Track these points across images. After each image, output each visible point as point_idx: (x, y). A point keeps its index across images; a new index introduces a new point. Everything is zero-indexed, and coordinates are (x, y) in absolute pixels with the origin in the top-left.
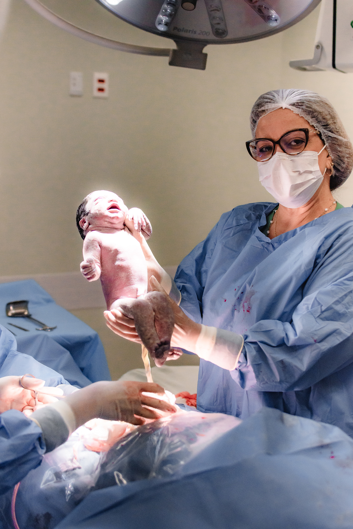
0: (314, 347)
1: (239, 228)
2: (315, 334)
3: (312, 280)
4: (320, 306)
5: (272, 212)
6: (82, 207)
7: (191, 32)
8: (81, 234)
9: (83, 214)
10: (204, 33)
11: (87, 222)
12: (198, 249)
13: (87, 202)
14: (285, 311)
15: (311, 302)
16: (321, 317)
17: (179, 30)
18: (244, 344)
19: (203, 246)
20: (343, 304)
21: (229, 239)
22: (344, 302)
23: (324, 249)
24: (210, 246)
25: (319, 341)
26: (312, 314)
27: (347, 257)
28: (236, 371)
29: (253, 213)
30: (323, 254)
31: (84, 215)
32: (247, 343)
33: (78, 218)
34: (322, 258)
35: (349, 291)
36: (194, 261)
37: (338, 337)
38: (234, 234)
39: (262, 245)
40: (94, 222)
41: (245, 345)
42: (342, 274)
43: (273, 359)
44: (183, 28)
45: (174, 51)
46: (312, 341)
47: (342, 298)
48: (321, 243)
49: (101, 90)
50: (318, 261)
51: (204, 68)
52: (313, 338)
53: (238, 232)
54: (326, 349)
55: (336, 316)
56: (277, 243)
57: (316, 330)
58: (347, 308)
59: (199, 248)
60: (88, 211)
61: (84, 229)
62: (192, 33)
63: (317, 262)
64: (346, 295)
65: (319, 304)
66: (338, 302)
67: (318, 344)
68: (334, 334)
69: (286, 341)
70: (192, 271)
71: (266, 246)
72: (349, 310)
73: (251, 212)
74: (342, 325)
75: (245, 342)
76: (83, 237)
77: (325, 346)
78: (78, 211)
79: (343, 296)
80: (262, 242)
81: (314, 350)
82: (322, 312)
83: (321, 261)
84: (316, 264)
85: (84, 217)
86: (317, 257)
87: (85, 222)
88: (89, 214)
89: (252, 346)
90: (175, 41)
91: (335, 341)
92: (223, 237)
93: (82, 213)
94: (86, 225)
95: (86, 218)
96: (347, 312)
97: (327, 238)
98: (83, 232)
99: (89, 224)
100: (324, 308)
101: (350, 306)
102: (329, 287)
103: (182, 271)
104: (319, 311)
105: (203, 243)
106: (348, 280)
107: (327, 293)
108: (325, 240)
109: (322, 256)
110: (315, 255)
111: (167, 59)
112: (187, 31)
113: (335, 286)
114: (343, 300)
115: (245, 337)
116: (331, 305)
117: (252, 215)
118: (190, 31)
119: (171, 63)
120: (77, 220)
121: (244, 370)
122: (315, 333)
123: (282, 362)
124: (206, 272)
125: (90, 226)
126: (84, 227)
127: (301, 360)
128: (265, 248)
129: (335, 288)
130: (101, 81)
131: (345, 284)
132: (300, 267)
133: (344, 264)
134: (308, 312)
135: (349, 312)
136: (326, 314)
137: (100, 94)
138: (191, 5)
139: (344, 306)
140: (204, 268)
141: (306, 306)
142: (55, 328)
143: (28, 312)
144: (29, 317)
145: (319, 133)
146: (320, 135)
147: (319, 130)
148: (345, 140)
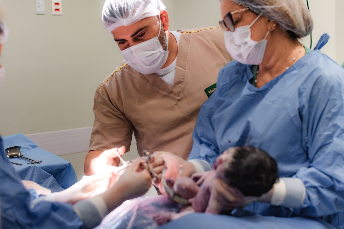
1: (232, 83)
29: (240, 68)
38: (230, 88)
49: (57, 10)
73: (238, 67)
117: (240, 70)
130: (57, 4)
137: (57, 13)
142: (41, 162)
143: (21, 154)
144: (21, 157)
145: (248, 9)
146: (249, 10)
147: (248, 6)
148: (273, 7)
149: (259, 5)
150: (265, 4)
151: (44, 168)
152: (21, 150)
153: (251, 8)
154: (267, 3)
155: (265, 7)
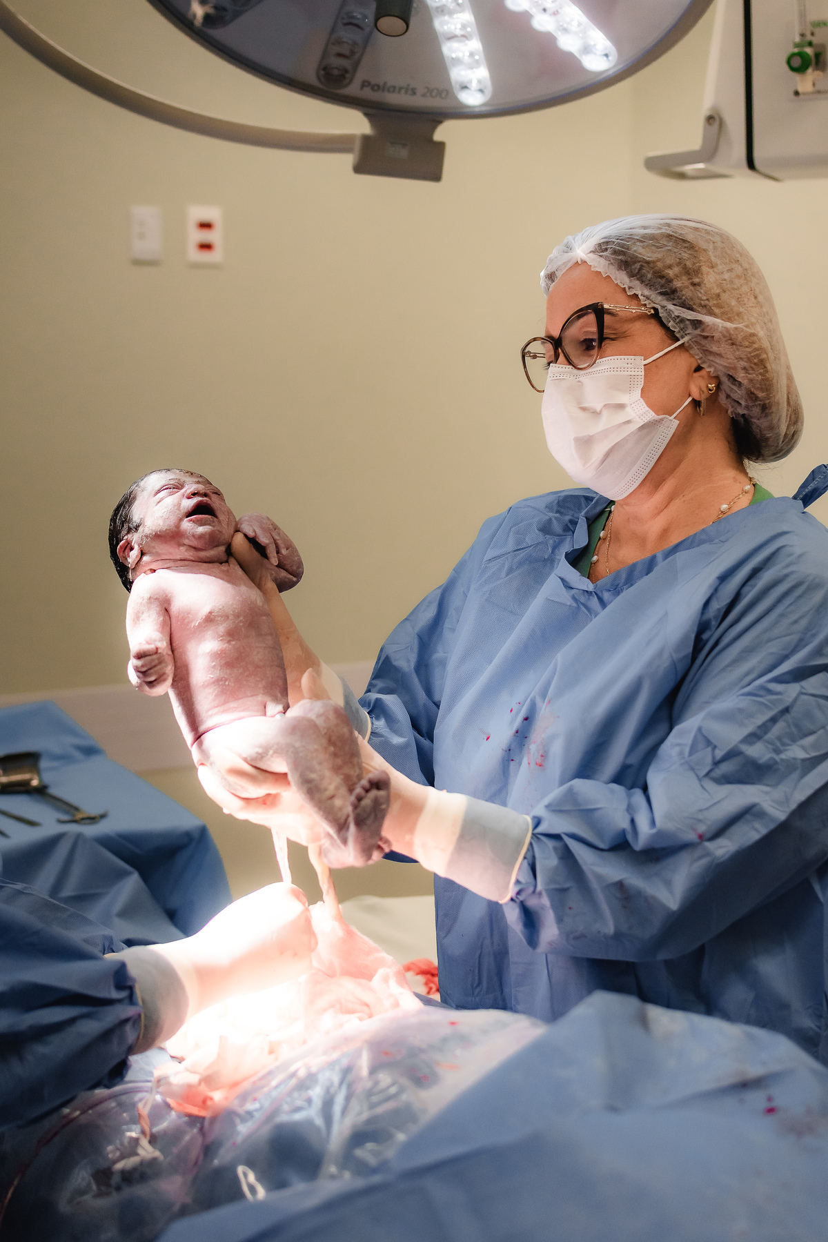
0: (698, 852)
1: (522, 555)
2: (700, 821)
3: (693, 684)
4: (709, 749)
5: (602, 512)
6: (123, 511)
7: (403, 91)
8: (121, 577)
9: (125, 527)
10: (434, 93)
11: (136, 547)
12: (428, 606)
13: (134, 498)
14: (629, 761)
15: (688, 740)
16: (713, 774)
17: (376, 88)
18: (532, 838)
19: (438, 598)
20: (768, 742)
21: (498, 582)
22: (769, 736)
23: (718, 607)
24: (454, 601)
25: (708, 835)
26: (692, 769)
27: (775, 624)
28: (512, 903)
29: (556, 518)
30: (715, 617)
31: (129, 530)
32: (539, 836)
33: (114, 537)
34: (713, 629)
35: (781, 707)
36: (416, 636)
37: (757, 825)
38: (510, 571)
39: (574, 598)
40: (154, 547)
41: (532, 841)
42: (763, 666)
43: (599, 877)
44: (385, 83)
45: (366, 139)
46: (691, 836)
47: (765, 728)
48: (711, 591)
49: (206, 247)
50: (705, 636)
51: (436, 176)
52: (694, 830)
53: (520, 564)
54: (727, 857)
55: (752, 772)
56: (610, 591)
57: (701, 810)
58: (777, 751)
59: (430, 603)
60: (138, 521)
61: (130, 566)
62: (406, 93)
63: (702, 639)
64: (774, 720)
65: (709, 742)
66: (753, 737)
67: (707, 844)
68: (748, 817)
69: (630, 837)
70: (409, 661)
71: (583, 599)
72: (783, 756)
73: (551, 514)
74: (767, 793)
75: (533, 834)
76: (128, 585)
77: (724, 848)
78: (113, 520)
79: (767, 721)
80: (573, 592)
81: (700, 858)
82: (716, 763)
83: (711, 636)
84: (699, 644)
85: (129, 536)
86: (702, 628)
87: (132, 549)
88: (141, 529)
89: (550, 844)
90: (366, 115)
91: (750, 833)
92: (484, 579)
93: (123, 526)
94: (134, 554)
95: (135, 538)
96: (778, 760)
97: (724, 578)
98: (128, 573)
99: (142, 554)
100: (719, 754)
101: (784, 744)
102: (729, 702)
103: (387, 659)
104: (709, 760)
105: (439, 592)
106: (778, 680)
107: (728, 717)
108: (720, 584)
109: (714, 623)
110: (697, 623)
111: (348, 160)
112: (393, 89)
113: (745, 697)
114: (766, 733)
115: (536, 820)
116: (736, 746)
117: (555, 522)
118: (400, 89)
119: (359, 169)
120: (111, 544)
121: (532, 903)
122: (700, 817)
123: (620, 885)
124: (443, 663)
125: (145, 558)
126: (130, 560)
127: (668, 884)
128: (582, 603)
129: (744, 703)
130: (205, 226)
131: (770, 692)
132: (660, 653)
133: (770, 640)
134: (682, 764)
135: (782, 760)
136: (726, 768)
137: (205, 256)
138: (398, 24)
139: (770, 746)
140: (438, 655)
141: (677, 749)
142: (103, 816)
143: (41, 780)
144: (41, 792)
145: (652, 312)
146: (656, 316)
147: (656, 306)
148: (728, 325)
149: (691, 309)
150: (711, 313)
151: (109, 843)
152: (43, 764)
153: (662, 314)
154: (717, 311)
155: (708, 319)
